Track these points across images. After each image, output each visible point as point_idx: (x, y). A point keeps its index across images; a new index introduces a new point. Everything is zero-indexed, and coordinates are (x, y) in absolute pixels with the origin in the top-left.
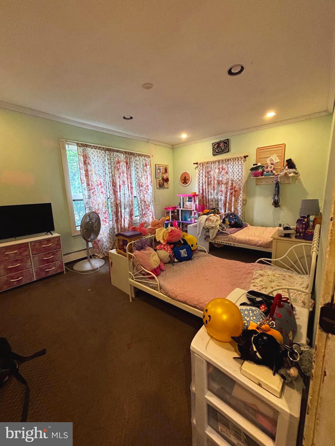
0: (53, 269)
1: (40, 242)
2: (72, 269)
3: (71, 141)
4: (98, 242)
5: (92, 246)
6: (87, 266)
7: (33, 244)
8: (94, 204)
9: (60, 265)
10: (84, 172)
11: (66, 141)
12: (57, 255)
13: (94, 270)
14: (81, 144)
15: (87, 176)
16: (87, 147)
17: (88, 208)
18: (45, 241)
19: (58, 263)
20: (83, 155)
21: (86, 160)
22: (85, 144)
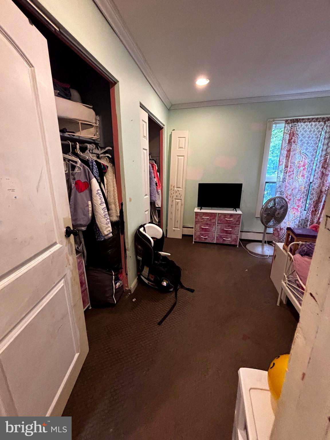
0: (229, 240)
1: (225, 215)
2: (245, 246)
3: (279, 119)
4: (280, 231)
5: (273, 233)
6: (258, 249)
7: (220, 215)
8: (287, 189)
9: (235, 239)
10: (286, 153)
11: (274, 121)
12: (235, 230)
13: (263, 256)
14: (291, 120)
15: (288, 156)
16: (298, 122)
17: (279, 191)
18: (228, 215)
19: (234, 236)
20: (290, 132)
21: (292, 139)
22: (296, 119)
